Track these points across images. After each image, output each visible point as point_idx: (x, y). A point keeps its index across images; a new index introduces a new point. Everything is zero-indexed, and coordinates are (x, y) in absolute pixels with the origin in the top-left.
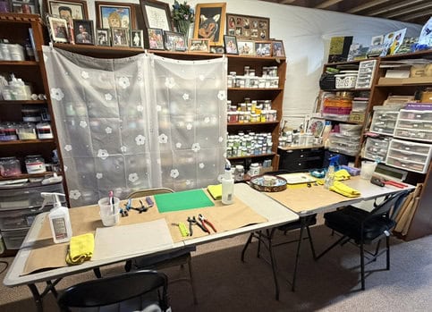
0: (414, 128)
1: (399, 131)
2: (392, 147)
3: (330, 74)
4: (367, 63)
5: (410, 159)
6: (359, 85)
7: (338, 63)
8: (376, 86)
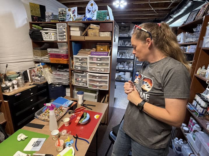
0: (97, 66)
1: (91, 68)
2: (89, 77)
3: (36, 30)
4: (61, 25)
5: (100, 83)
6: (60, 39)
7: (40, 22)
8: (70, 40)
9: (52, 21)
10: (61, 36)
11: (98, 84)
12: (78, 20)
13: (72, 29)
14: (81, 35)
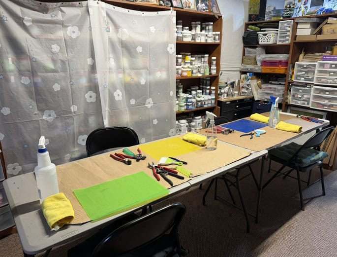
1: (319, 79)
2: (314, 93)
3: (252, 32)
4: (285, 23)
5: (330, 102)
6: (280, 41)
7: (258, 22)
8: (295, 41)
9: (273, 19)
10: (283, 37)
11: (326, 102)
12: (310, 14)
13: (299, 26)
14: (312, 34)
